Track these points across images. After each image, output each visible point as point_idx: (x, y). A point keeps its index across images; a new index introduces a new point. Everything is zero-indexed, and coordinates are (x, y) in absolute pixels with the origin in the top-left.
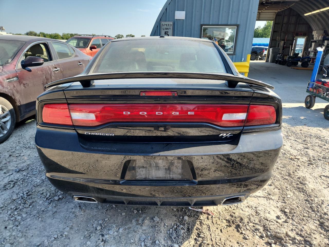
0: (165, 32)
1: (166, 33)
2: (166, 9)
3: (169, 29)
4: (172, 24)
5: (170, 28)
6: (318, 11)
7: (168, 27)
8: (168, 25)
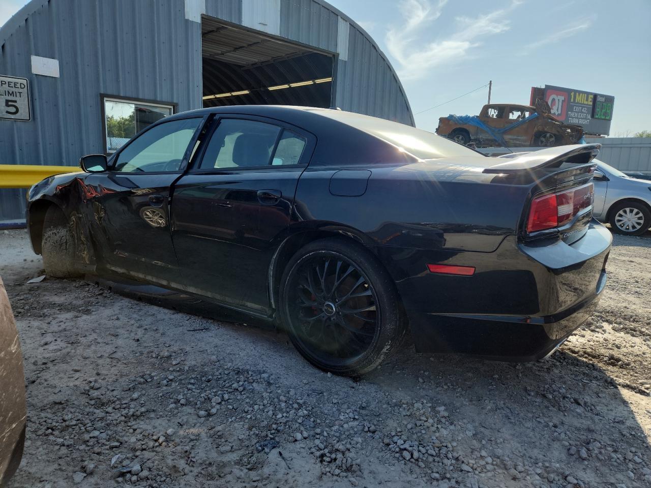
0: (7, 101)
1: (10, 103)
2: (3, 47)
3: (18, 94)
4: (26, 85)
5: (20, 93)
6: (228, 95)
7: (14, 90)
8: (12, 85)
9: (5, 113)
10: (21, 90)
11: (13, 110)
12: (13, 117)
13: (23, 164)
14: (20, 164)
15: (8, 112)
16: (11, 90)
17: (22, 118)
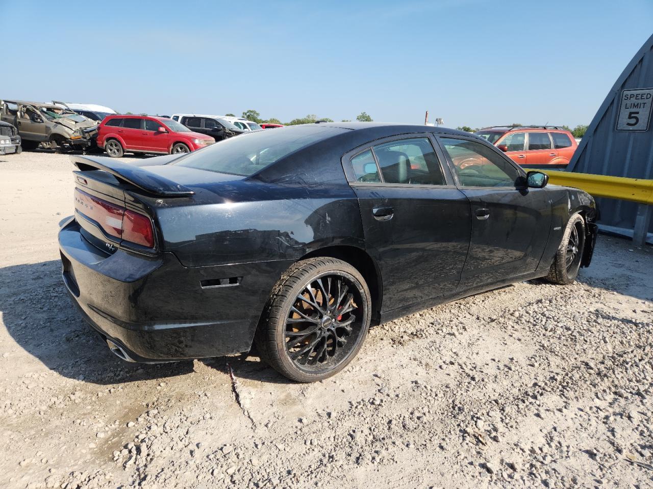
0: (631, 114)
1: (633, 115)
2: (642, 60)
3: (642, 105)
4: (652, 95)
5: (644, 104)
7: (640, 101)
8: (640, 97)
9: (625, 125)
10: (646, 101)
11: (633, 121)
12: (631, 129)
13: (629, 177)
14: (627, 177)
15: (628, 124)
16: (636, 102)
17: (641, 129)
